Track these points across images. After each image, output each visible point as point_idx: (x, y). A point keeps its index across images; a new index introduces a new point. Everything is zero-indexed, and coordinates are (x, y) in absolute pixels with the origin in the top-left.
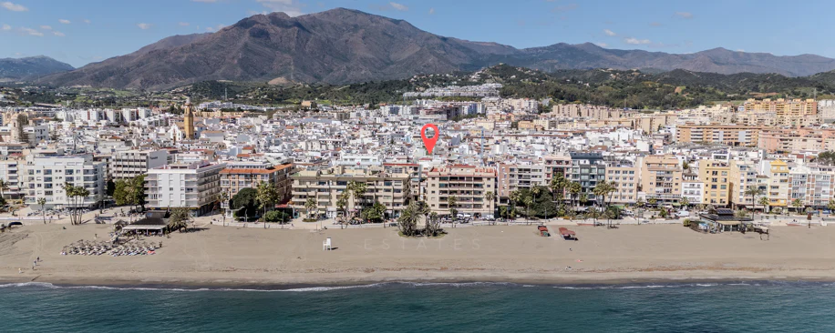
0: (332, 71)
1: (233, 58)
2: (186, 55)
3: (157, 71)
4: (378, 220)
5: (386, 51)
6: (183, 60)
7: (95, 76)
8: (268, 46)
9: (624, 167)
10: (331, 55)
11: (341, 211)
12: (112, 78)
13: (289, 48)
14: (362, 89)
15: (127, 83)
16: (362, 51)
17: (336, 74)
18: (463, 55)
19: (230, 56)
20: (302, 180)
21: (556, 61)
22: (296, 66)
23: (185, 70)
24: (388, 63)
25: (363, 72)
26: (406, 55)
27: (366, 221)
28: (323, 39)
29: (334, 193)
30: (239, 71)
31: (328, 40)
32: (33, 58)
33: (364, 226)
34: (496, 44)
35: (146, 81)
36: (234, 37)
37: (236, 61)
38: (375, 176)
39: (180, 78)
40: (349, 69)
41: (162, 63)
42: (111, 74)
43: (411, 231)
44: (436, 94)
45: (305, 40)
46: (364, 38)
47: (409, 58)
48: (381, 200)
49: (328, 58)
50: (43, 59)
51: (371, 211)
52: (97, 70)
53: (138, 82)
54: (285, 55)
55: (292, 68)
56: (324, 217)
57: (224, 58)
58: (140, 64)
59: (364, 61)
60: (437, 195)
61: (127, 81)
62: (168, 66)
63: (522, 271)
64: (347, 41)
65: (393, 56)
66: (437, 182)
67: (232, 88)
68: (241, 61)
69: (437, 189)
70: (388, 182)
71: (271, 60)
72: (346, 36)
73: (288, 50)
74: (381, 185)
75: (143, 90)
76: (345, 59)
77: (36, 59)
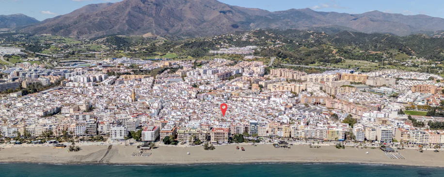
0: (174, 26)
1: (123, 20)
2: (99, 18)
3: (85, 27)
4: (199, 144)
5: (201, 14)
6: (98, 20)
7: (53, 29)
8: (140, 13)
9: (263, 127)
10: (173, 17)
11: (190, 141)
12: (62, 31)
13: (152, 14)
14: (190, 46)
15: (70, 33)
16: (189, 15)
17: (176, 28)
18: (241, 16)
19: (122, 18)
20: (180, 134)
21: (289, 20)
22: (155, 23)
23: (100, 26)
24: (203, 21)
25: (190, 27)
26: (211, 18)
27: (196, 144)
28: (169, 8)
29: (188, 137)
30: (127, 27)
31: (172, 9)
32: (15, 15)
33: (196, 146)
34: (259, 9)
35: (80, 32)
36: (123, 8)
37: (125, 21)
38: (198, 133)
39: (96, 31)
40: (183, 25)
41: (87, 23)
42: (61, 28)
43: (207, 148)
44: (225, 52)
45: (160, 10)
46: (190, 8)
47: (213, 19)
48: (200, 139)
49: (172, 19)
50: (21, 15)
51: (197, 142)
52: (53, 26)
53: (76, 32)
54: (150, 18)
55: (154, 25)
56: (185, 143)
57: (119, 19)
58: (75, 23)
59: (190, 21)
60: (214, 137)
61: (70, 32)
62: (91, 25)
63: (229, 160)
64: (181, 9)
65: (205, 17)
66: (214, 134)
67: (125, 40)
68: (127, 21)
69: (214, 136)
70: (201, 134)
71: (143, 20)
72: (181, 7)
73: (151, 15)
74: (200, 135)
75: (78, 38)
76: (180, 19)
77: (17, 16)
